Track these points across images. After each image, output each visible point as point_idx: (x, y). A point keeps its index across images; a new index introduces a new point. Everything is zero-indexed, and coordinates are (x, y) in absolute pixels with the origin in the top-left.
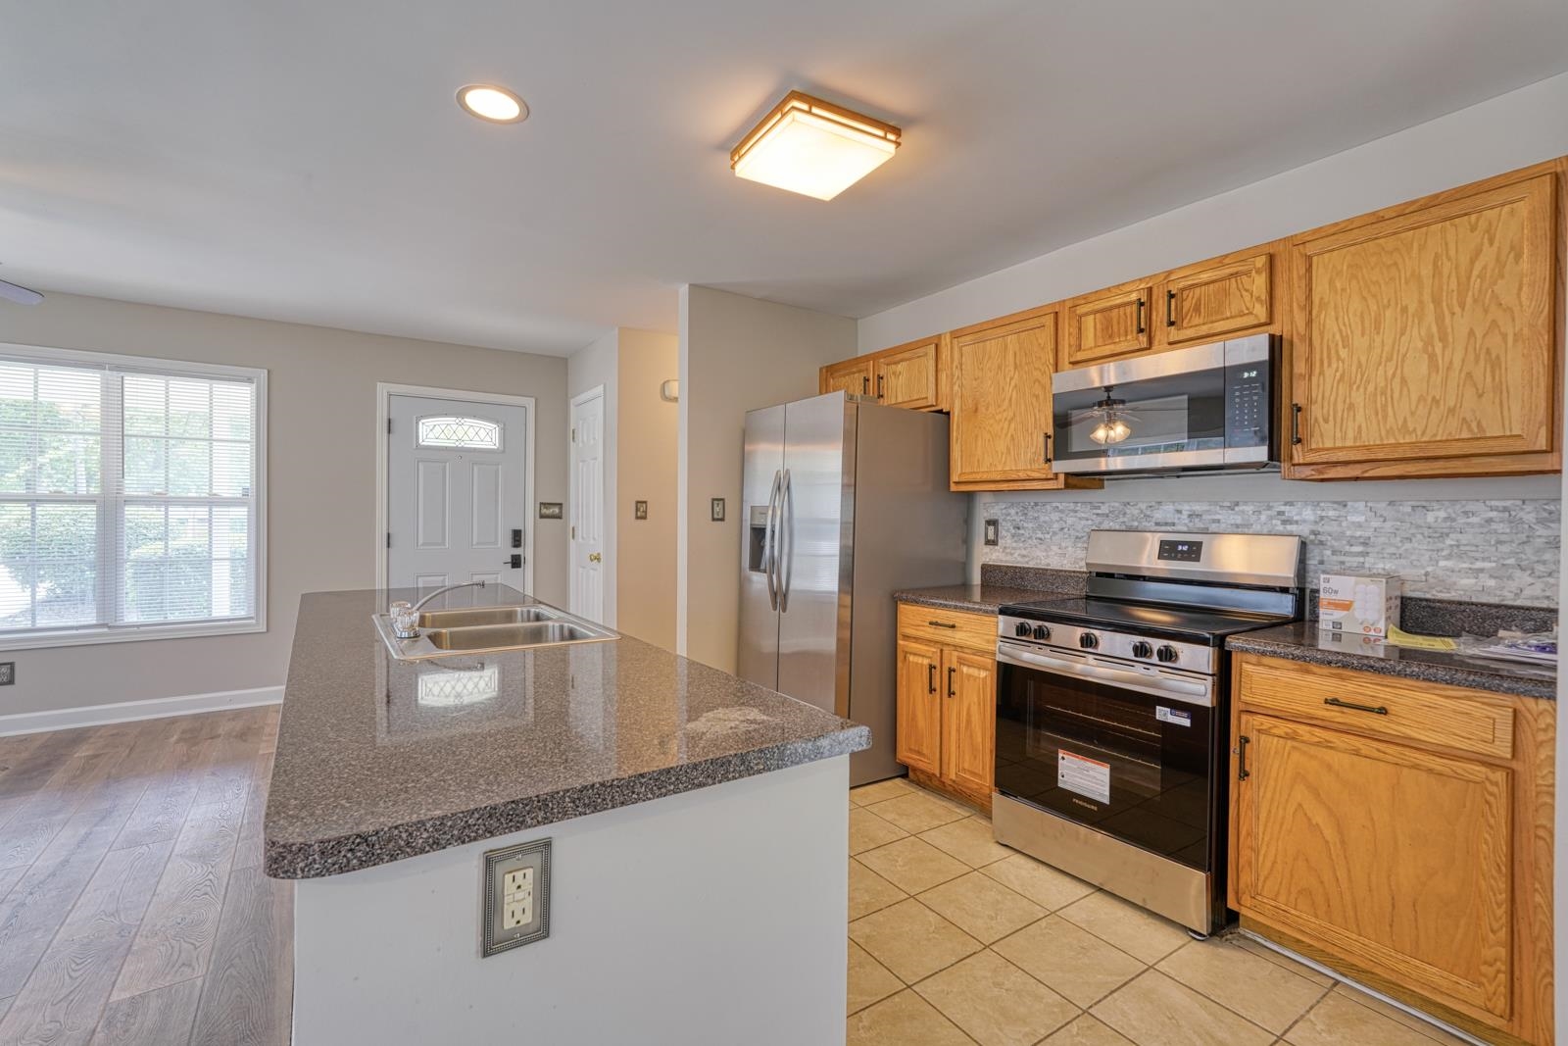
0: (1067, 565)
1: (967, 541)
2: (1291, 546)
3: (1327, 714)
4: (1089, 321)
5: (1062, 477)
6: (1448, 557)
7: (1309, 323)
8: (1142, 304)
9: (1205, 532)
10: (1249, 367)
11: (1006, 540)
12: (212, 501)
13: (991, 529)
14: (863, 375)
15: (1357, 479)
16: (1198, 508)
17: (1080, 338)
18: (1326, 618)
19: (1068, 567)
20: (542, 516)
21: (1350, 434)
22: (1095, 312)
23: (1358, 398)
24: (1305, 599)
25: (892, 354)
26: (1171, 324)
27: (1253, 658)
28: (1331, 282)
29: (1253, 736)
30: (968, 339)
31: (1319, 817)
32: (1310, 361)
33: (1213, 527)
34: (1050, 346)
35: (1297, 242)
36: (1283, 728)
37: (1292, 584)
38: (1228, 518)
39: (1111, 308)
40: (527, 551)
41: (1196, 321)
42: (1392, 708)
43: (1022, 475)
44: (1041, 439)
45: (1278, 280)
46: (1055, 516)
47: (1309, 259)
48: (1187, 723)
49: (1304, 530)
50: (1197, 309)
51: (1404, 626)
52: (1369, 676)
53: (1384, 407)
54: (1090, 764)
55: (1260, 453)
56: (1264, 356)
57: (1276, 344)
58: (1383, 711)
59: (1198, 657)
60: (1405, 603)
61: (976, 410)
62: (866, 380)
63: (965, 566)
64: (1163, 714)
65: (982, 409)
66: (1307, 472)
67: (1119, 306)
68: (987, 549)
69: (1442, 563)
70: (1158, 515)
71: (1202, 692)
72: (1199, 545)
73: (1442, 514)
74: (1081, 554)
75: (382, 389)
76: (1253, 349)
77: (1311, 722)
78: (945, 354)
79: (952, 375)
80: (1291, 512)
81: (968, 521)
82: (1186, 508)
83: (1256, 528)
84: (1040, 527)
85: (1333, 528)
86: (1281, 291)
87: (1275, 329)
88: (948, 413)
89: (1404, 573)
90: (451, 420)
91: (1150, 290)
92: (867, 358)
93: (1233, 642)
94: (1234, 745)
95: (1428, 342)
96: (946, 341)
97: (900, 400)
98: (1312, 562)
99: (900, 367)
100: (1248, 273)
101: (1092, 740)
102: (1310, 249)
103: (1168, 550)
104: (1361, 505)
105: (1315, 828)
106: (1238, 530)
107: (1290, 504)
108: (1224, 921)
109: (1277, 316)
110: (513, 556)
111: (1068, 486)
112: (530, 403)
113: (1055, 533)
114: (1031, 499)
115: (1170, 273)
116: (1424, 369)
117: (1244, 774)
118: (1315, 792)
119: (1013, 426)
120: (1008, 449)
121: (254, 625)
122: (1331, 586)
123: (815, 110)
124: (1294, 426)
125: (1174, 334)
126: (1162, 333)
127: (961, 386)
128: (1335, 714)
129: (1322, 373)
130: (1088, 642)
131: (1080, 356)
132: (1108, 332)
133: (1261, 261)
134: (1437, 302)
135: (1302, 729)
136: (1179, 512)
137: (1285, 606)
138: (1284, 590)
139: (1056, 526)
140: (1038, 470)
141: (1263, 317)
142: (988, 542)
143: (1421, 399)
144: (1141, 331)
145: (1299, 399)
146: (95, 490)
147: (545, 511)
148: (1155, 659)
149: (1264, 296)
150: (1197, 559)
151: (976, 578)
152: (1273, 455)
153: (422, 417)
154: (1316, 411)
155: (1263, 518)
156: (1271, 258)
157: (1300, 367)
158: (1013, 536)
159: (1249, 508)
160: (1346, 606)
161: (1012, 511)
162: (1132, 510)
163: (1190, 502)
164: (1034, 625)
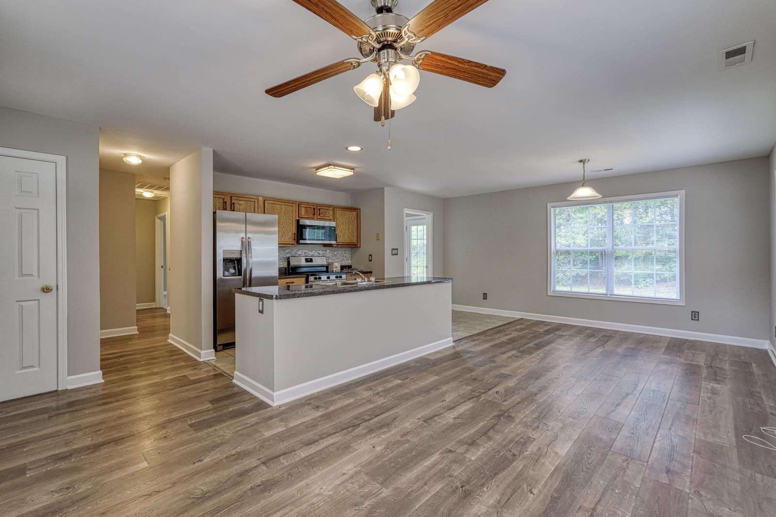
8: (314, 209)
14: (222, 200)
17: (301, 212)
21: (341, 240)
22: (304, 207)
25: (239, 197)
26: (319, 215)
28: (339, 216)
34: (294, 212)
39: (307, 208)
41: (322, 215)
43: (287, 243)
45: (334, 213)
47: (337, 211)
50: (322, 213)
53: (344, 237)
55: (335, 242)
56: (335, 226)
72: (312, 259)
76: (333, 224)
78: (261, 203)
79: (264, 211)
91: (315, 206)
95: (348, 228)
96: (261, 199)
99: (241, 202)
100: (329, 210)
102: (337, 209)
103: (308, 261)
116: (347, 232)
122: (332, 265)
125: (319, 217)
126: (316, 216)
129: (338, 230)
130: (329, 278)
131: (301, 216)
132: (306, 212)
133: (332, 208)
134: (349, 223)
140: (291, 242)
141: (331, 218)
144: (313, 214)
145: (336, 233)
149: (332, 215)
150: (312, 262)
154: (338, 236)
160: (337, 268)
162: (293, 252)
163: (304, 250)
164: (317, 277)
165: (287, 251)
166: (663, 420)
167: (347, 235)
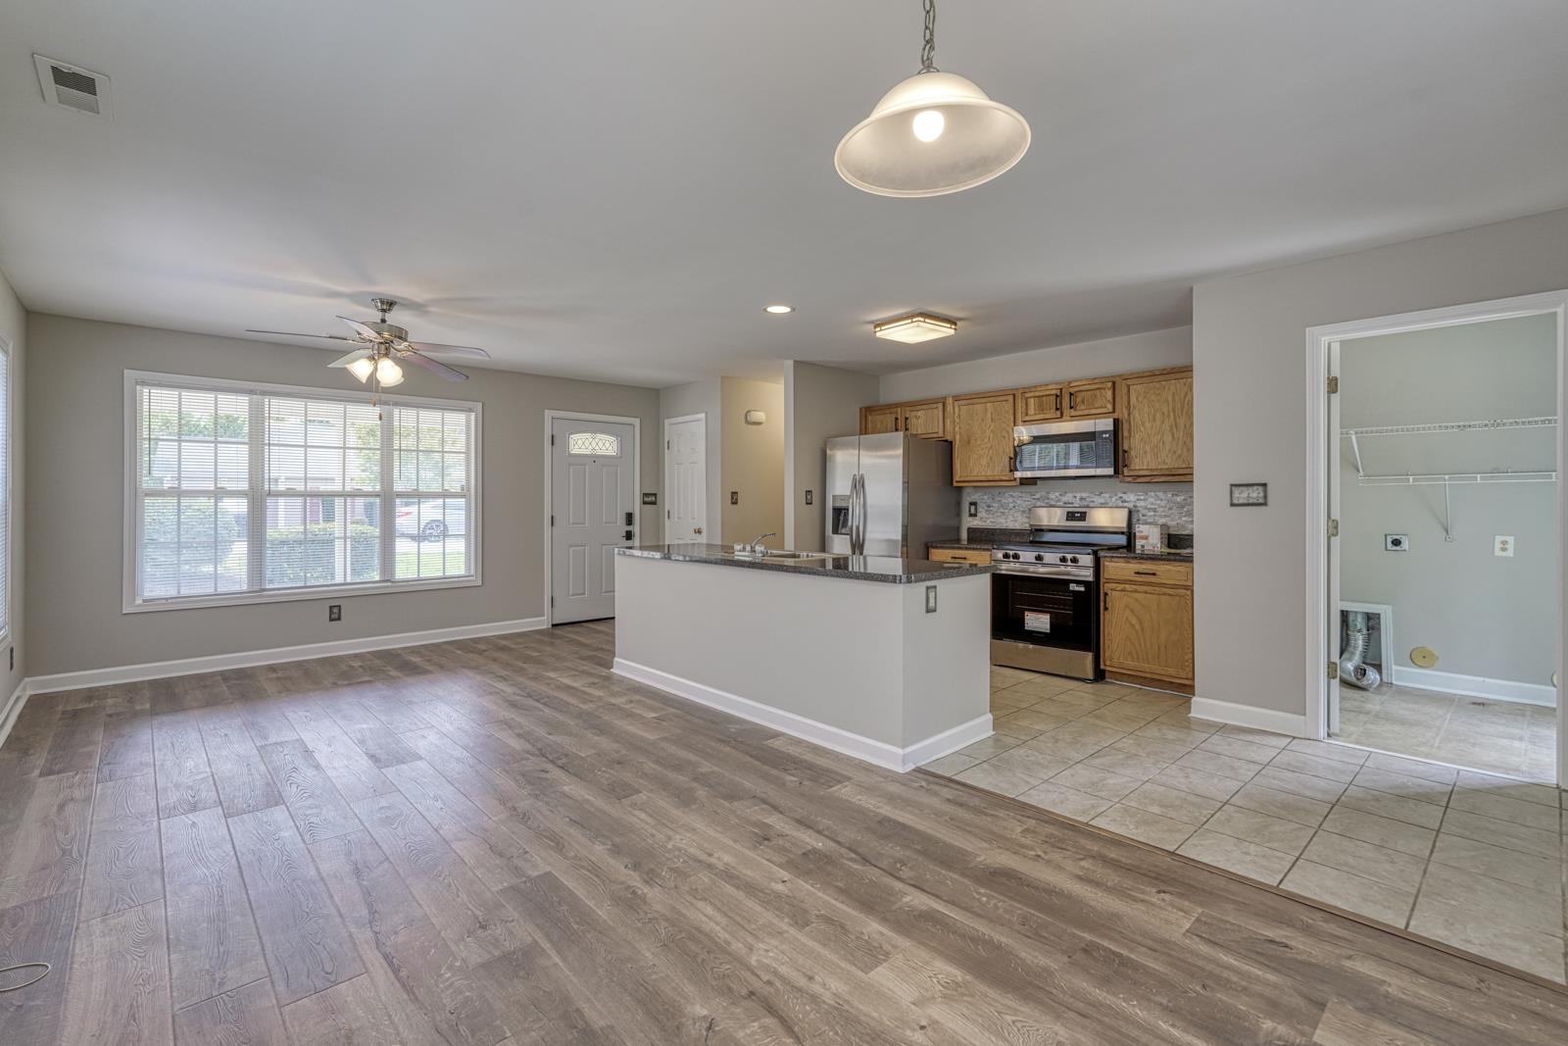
0: (1017, 526)
1: (959, 514)
2: (1124, 513)
3: (1136, 579)
4: (1032, 402)
5: (1018, 480)
6: (1185, 516)
7: (1129, 414)
8: (1057, 396)
9: (1088, 507)
10: (1106, 432)
11: (982, 513)
12: (445, 495)
13: (973, 508)
14: (894, 416)
15: (1149, 482)
16: (1084, 495)
17: (1027, 409)
18: (1139, 543)
19: (1018, 527)
20: (645, 503)
21: (1145, 464)
22: (1035, 397)
23: (1148, 448)
24: (1130, 535)
25: (914, 405)
26: (1071, 408)
27: (1109, 559)
28: (1137, 399)
29: (1109, 592)
30: (963, 402)
31: (1134, 621)
32: (1129, 431)
33: (1091, 505)
34: (1011, 411)
35: (1125, 378)
36: (1121, 587)
37: (1125, 530)
38: (1099, 500)
39: (1043, 396)
40: (636, 529)
41: (1083, 407)
42: (1157, 573)
43: (997, 478)
44: (1007, 459)
45: (1116, 393)
46: (1011, 500)
47: (1128, 387)
48: (1082, 589)
49: (1131, 505)
50: (1083, 402)
51: (1169, 547)
52: (1149, 562)
53: (1157, 454)
54: (1040, 615)
55: (1110, 471)
56: (1112, 428)
57: (1116, 422)
58: (1154, 574)
59: (1086, 560)
60: (1170, 536)
61: (969, 442)
62: (897, 419)
63: (958, 529)
64: (1073, 587)
65: (973, 442)
66: (1130, 479)
67: (1046, 395)
68: (971, 519)
69: (1183, 519)
70: (1065, 499)
71: (1088, 575)
72: (1085, 513)
73: (1183, 498)
74: (1027, 520)
75: (548, 414)
76: (1105, 424)
77: (1130, 582)
78: (949, 408)
79: (954, 422)
80: (1125, 497)
81: (959, 504)
82: (1078, 495)
83: (1110, 505)
84: (1002, 506)
85: (1142, 504)
86: (1118, 399)
87: (1116, 415)
88: (951, 442)
89: (1170, 523)
90: (588, 435)
91: (1061, 389)
92: (897, 405)
93: (1102, 554)
94: (1102, 598)
95: (1171, 427)
96: (950, 401)
97: (919, 432)
98: (1134, 520)
99: (919, 413)
100: (1104, 389)
101: (1038, 607)
102: (1129, 382)
103: (1071, 516)
104: (1153, 494)
105: (1133, 626)
106: (1103, 505)
107: (1125, 493)
108: (1100, 675)
109: (1117, 410)
110: (627, 532)
111: (1021, 484)
112: (637, 422)
113: (1011, 509)
114: (997, 491)
115: (1070, 383)
116: (1170, 438)
117: (1106, 609)
118: (1132, 611)
119: (991, 452)
120: (988, 464)
121: (472, 581)
122: (1141, 529)
123: (927, 320)
124: (1124, 461)
125: (1073, 413)
126: (1067, 411)
127: (960, 428)
128: (1139, 578)
129: (1134, 436)
130: (1039, 558)
131: (1027, 418)
132: (1041, 408)
133: (1110, 385)
134: (1174, 411)
135: (1127, 586)
136: (1075, 497)
137: (1122, 540)
138: (1122, 533)
139: (1011, 505)
140: (1005, 475)
141: (1111, 410)
142: (971, 515)
143: (1170, 451)
144: (1057, 409)
145: (1126, 447)
146: (378, 488)
147: (646, 499)
148: (1069, 563)
149: (1111, 400)
150: (1084, 520)
151: (964, 535)
152: (1116, 472)
153: (572, 433)
154: (1133, 453)
155: (1113, 500)
156: (1114, 383)
157: (1126, 434)
158: (987, 511)
159: (1107, 495)
160: (1146, 538)
161: (986, 497)
162: (1052, 496)
163: (1080, 492)
164: (1011, 553)
165: (1037, 496)
166: (245, 896)
167: (1168, 447)
